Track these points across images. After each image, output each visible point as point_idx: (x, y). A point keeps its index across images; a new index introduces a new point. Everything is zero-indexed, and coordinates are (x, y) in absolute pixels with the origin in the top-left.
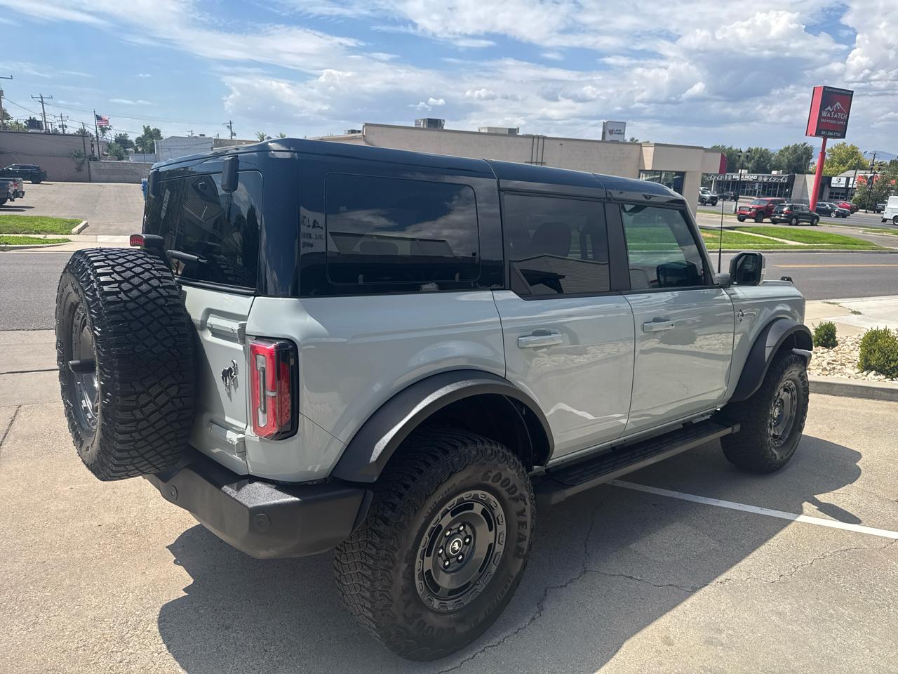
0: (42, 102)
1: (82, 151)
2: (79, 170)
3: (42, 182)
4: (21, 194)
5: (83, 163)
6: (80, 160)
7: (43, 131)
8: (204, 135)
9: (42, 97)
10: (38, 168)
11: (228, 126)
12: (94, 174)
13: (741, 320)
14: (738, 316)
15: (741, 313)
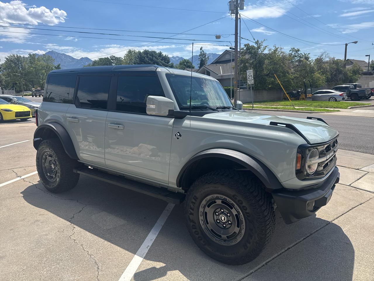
13: (178, 138)
14: (176, 135)
15: (179, 134)
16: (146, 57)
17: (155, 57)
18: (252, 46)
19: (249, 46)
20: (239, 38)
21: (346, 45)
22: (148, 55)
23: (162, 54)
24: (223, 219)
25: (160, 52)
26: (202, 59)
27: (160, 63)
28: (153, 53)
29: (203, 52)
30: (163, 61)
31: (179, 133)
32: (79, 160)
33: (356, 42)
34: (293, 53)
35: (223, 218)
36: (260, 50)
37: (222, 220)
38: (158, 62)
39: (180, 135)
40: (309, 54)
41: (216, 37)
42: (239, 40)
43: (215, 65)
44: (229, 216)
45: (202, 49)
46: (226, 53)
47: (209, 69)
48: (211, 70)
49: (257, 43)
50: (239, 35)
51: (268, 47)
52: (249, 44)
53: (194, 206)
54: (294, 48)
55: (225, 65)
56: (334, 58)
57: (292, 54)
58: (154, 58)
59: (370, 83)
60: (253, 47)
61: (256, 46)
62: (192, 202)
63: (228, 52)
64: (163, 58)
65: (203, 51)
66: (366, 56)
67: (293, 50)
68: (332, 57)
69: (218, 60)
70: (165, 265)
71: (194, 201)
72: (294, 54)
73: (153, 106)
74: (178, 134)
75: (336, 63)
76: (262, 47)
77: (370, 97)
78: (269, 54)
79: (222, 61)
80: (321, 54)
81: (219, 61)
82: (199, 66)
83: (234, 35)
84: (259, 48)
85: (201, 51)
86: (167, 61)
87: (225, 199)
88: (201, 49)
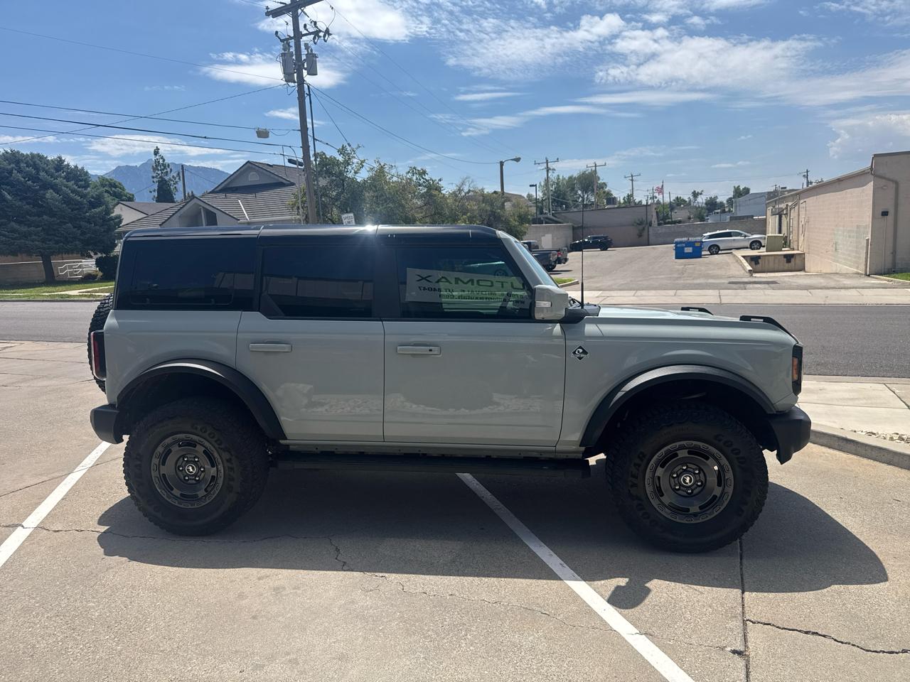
0: (632, 180)
1: (644, 219)
2: (640, 235)
3: (609, 249)
4: (563, 261)
5: (644, 229)
6: (641, 227)
7: (616, 206)
8: (785, 188)
9: (632, 176)
10: (606, 238)
11: (804, 176)
12: (652, 239)
13: (580, 358)
14: (574, 353)
15: (581, 351)
16: (15, 172)
17: (46, 172)
18: (330, 157)
19: (326, 158)
20: (310, 139)
21: (502, 164)
22: (22, 165)
23: (66, 163)
24: (688, 481)
25: (60, 158)
26: (161, 177)
27: (63, 188)
28: (36, 160)
29: (164, 160)
30: (73, 182)
31: (580, 348)
32: (286, 439)
33: (518, 160)
34: (414, 178)
35: (688, 479)
36: (350, 167)
37: (687, 483)
38: (56, 185)
39: (585, 352)
40: (440, 180)
41: (257, 132)
42: (311, 144)
43: (223, 195)
44: (697, 474)
45: (158, 153)
46: (249, 167)
47: (213, 207)
48: (219, 208)
49: (342, 151)
50: (310, 132)
51: (366, 161)
52: (324, 154)
53: (638, 470)
54: (415, 168)
55: (250, 196)
56: (483, 190)
57: (411, 179)
58: (42, 174)
59: (543, 238)
60: (334, 162)
61: (341, 158)
62: (635, 465)
63: (254, 166)
64: (68, 173)
65: (162, 158)
66: (531, 186)
67: (413, 170)
68: (480, 188)
69: (228, 184)
70: (627, 580)
71: (637, 461)
72: (417, 179)
73: (547, 304)
74: (579, 352)
75: (486, 199)
76: (355, 161)
77: (554, 267)
78: (370, 178)
79: (240, 187)
80: (461, 181)
81: (230, 186)
82: (156, 196)
83: (300, 132)
84: (347, 163)
85: (158, 157)
86: (83, 183)
87: (695, 447)
88: (156, 152)
